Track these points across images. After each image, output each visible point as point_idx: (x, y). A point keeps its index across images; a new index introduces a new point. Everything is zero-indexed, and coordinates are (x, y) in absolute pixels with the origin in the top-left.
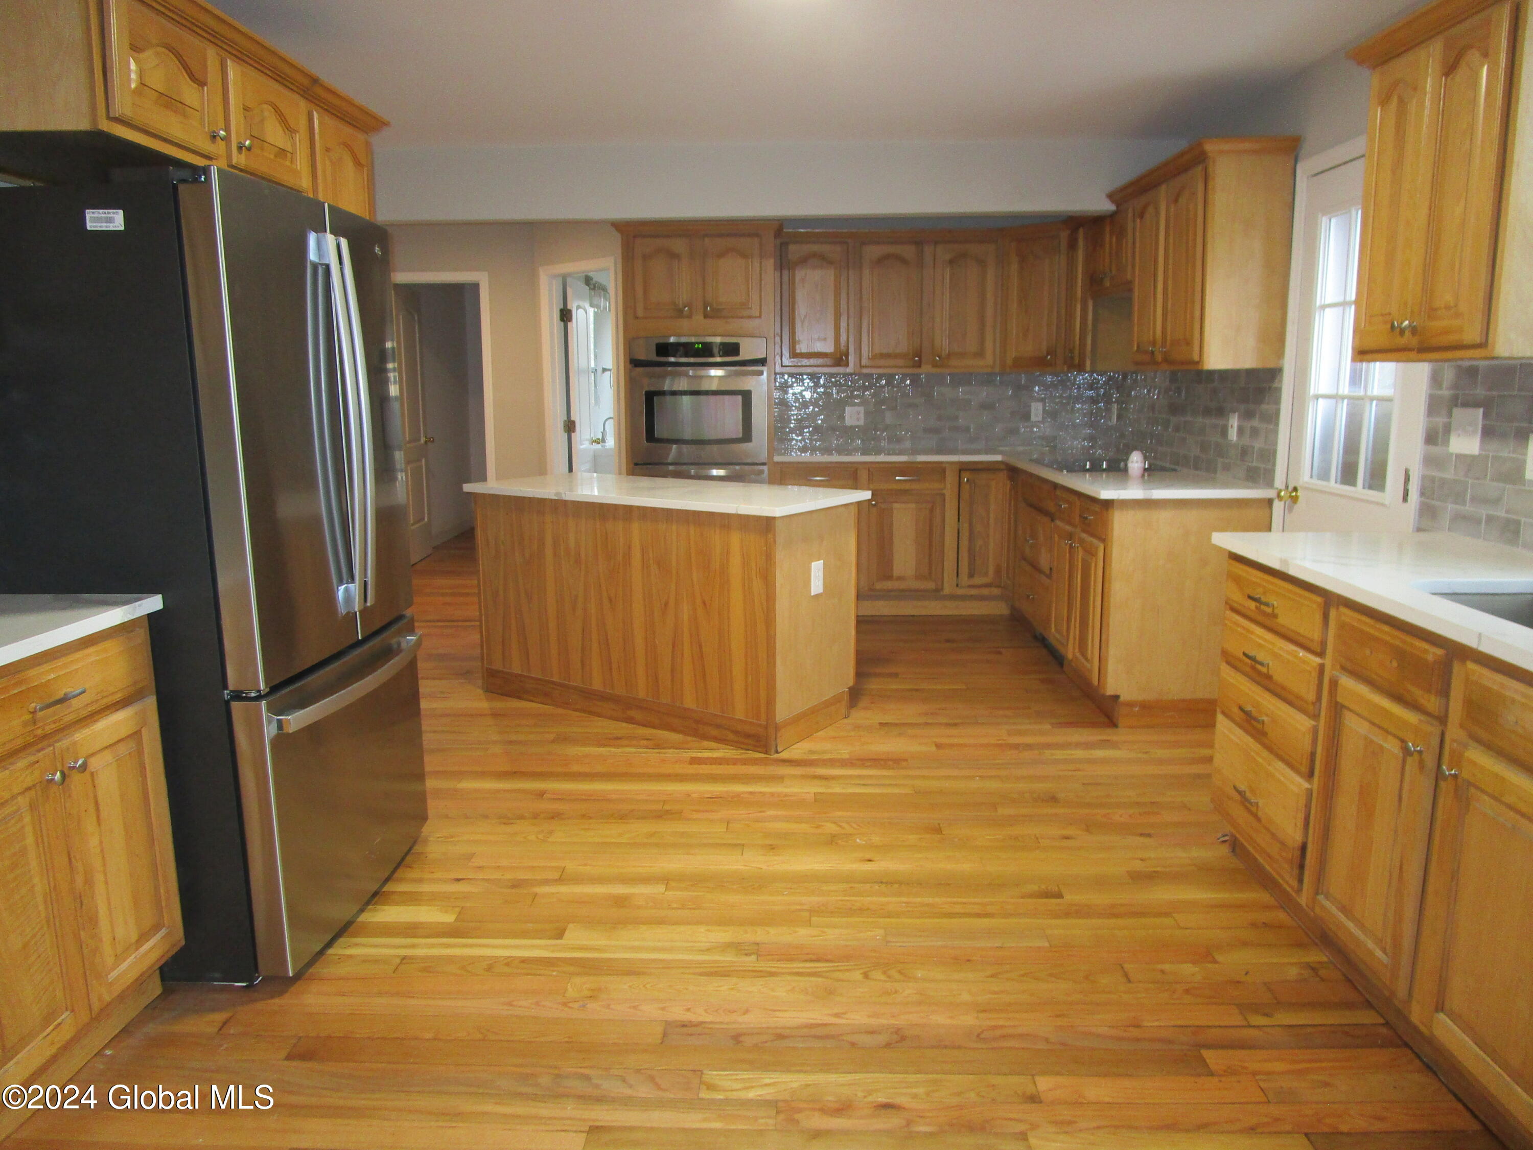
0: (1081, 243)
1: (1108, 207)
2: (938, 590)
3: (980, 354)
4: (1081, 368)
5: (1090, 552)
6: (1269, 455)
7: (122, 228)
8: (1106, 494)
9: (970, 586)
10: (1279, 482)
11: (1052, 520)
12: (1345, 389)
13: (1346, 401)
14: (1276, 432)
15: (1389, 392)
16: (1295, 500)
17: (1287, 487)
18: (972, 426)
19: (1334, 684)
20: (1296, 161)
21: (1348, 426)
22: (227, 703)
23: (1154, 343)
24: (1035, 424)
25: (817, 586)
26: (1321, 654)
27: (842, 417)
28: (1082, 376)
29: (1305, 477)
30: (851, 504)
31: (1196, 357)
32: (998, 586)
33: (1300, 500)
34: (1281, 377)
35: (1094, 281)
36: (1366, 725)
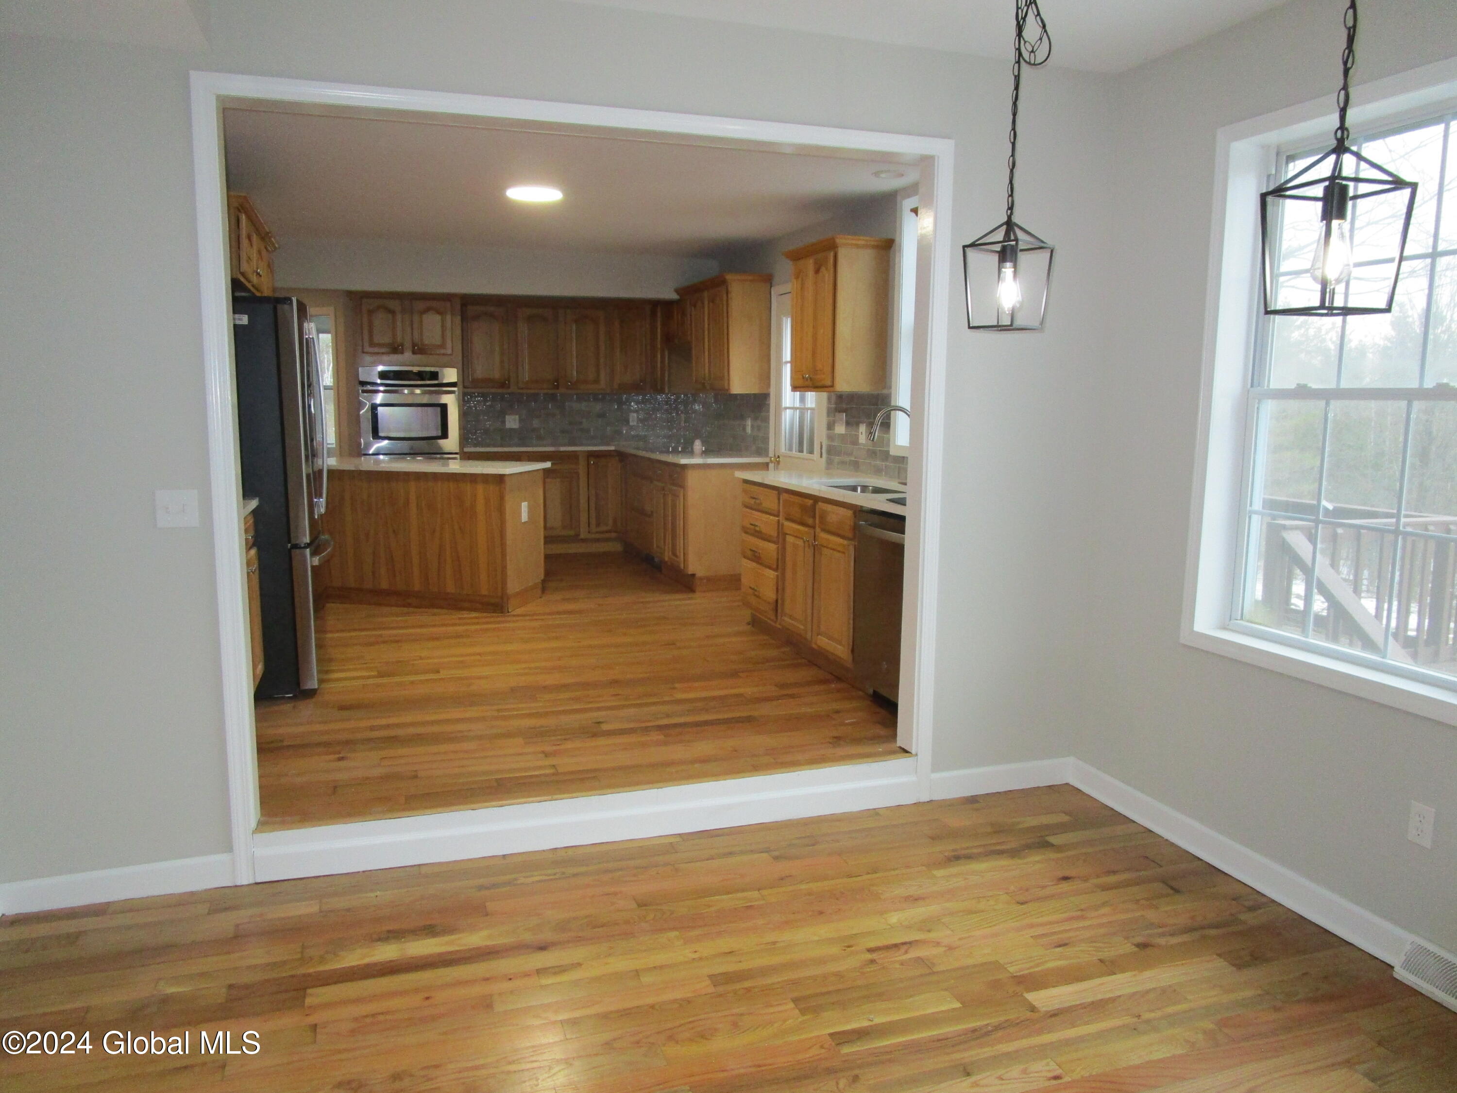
0: (659, 314)
1: (675, 296)
2: (578, 535)
3: (597, 381)
4: (661, 391)
5: (675, 496)
6: (766, 440)
7: (247, 323)
8: (684, 461)
9: (597, 532)
10: (771, 454)
11: (651, 482)
12: (797, 404)
13: (798, 411)
14: (767, 427)
15: (814, 406)
16: (778, 462)
17: (775, 456)
18: (592, 429)
19: (783, 525)
20: (771, 287)
21: (799, 426)
22: (290, 550)
23: (704, 379)
24: (632, 428)
25: (525, 517)
26: (778, 516)
27: (504, 422)
28: (661, 396)
29: (783, 450)
30: (540, 470)
31: (726, 387)
32: (616, 532)
33: (781, 463)
34: (770, 397)
35: (668, 339)
36: (793, 538)
